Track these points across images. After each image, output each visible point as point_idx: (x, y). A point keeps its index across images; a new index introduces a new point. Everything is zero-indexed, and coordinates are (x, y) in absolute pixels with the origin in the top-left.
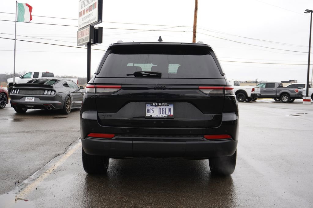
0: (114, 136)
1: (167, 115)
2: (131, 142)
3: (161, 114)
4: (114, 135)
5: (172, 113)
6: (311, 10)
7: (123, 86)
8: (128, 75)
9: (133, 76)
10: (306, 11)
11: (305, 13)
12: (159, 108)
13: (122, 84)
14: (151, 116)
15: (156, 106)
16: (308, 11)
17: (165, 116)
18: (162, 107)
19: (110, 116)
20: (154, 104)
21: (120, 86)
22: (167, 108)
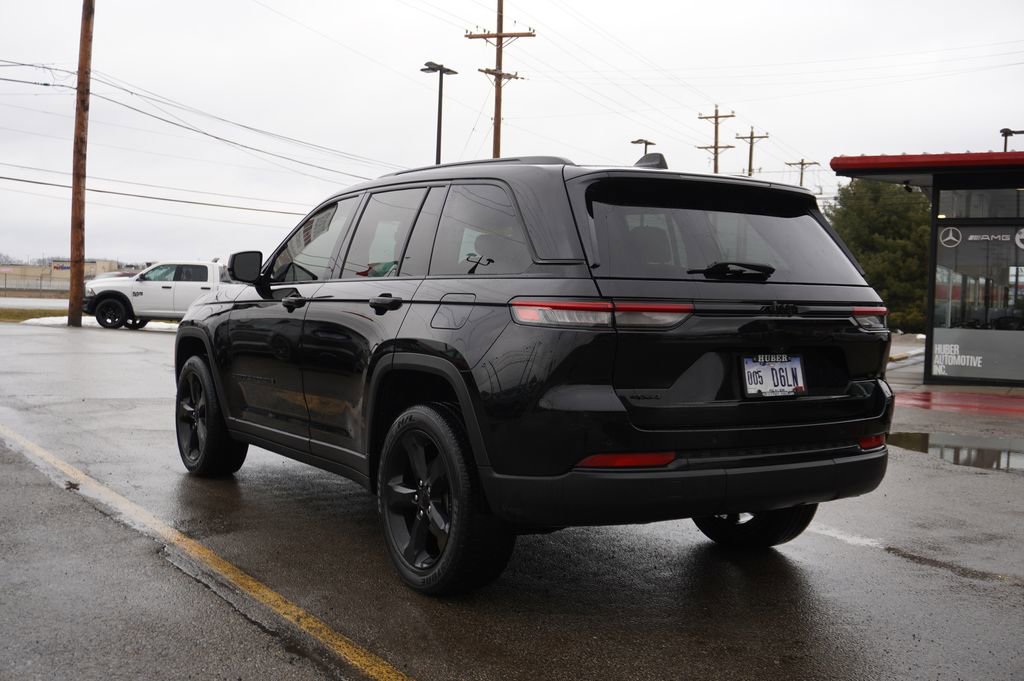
0: (672, 458)
1: (791, 389)
2: (721, 472)
3: (780, 387)
4: (672, 455)
5: (801, 383)
6: (439, 63)
7: (698, 306)
8: (690, 272)
9: (701, 276)
10: (426, 65)
11: (422, 70)
12: (773, 369)
13: (692, 301)
14: (759, 391)
15: (764, 364)
16: (432, 66)
17: (788, 390)
18: (777, 367)
19: (657, 398)
20: (761, 358)
21: (690, 306)
22: (788, 366)
